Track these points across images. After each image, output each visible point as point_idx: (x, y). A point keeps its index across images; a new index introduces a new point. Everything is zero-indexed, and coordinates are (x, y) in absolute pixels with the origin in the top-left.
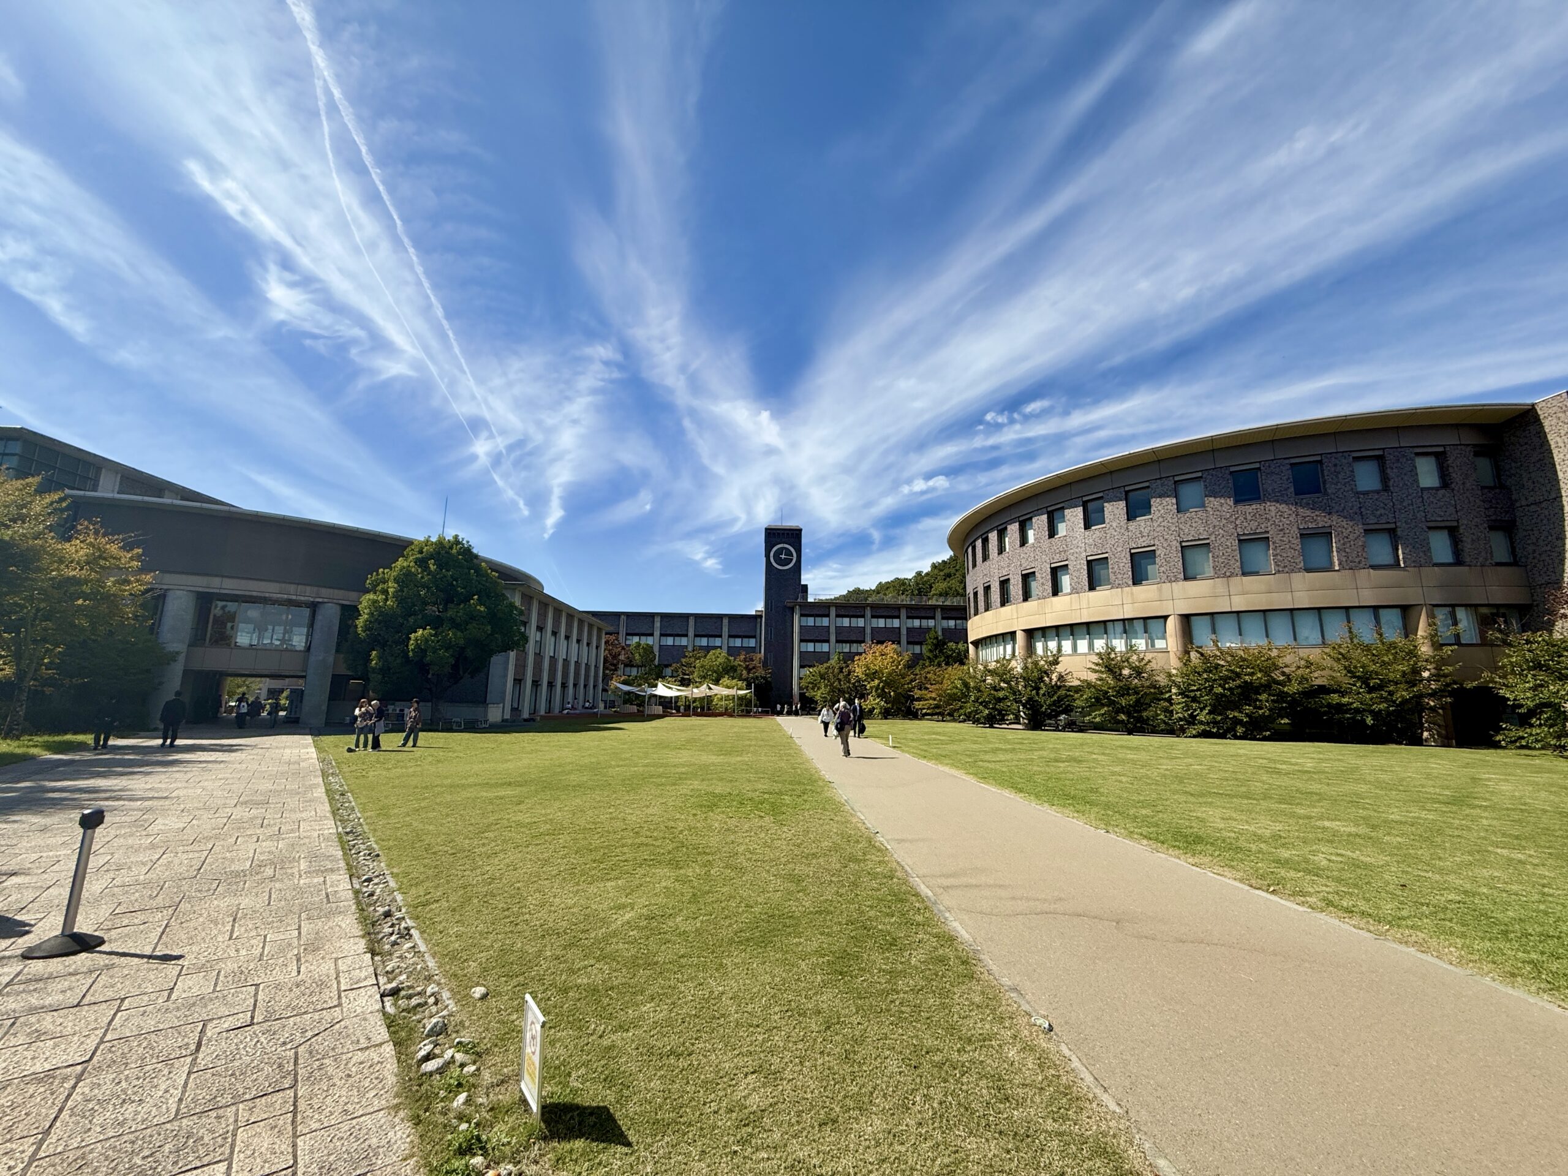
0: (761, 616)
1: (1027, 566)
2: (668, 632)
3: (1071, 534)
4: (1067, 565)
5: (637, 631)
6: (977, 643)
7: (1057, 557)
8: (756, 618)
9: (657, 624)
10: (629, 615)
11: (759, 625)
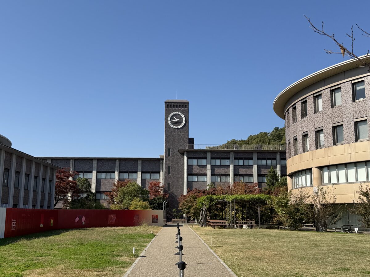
0: (163, 159)
1: (318, 125)
2: (102, 170)
3: (345, 105)
4: (342, 125)
5: (81, 170)
6: (292, 175)
7: (336, 120)
8: (159, 160)
9: (95, 165)
10: (76, 160)
11: (161, 165)
